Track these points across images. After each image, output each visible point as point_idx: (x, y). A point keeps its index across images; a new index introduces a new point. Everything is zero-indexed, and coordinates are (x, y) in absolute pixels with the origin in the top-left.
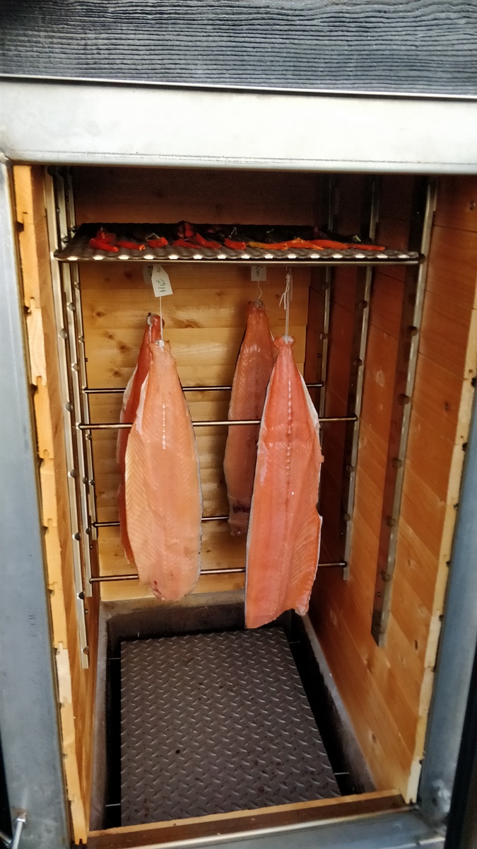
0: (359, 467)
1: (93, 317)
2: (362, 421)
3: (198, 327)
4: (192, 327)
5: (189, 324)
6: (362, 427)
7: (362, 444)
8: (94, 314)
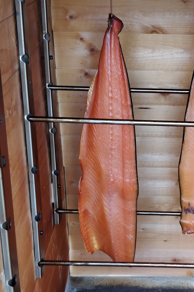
1: (66, 19)
3: (163, 33)
4: (158, 33)
5: (155, 29)
8: (67, 17)
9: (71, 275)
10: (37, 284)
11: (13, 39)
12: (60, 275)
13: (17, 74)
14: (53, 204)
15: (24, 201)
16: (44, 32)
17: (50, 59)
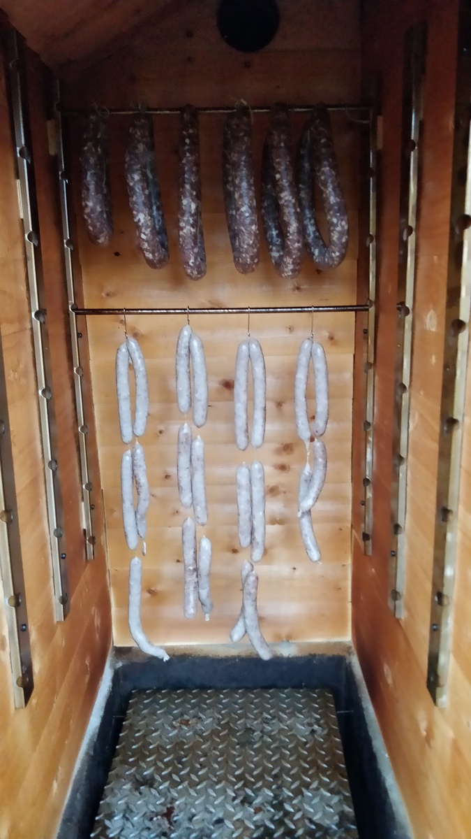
0: (410, 457)
1: (102, 298)
2: (412, 391)
6: (412, 400)
7: (414, 423)
9: (114, 644)
10: (59, 632)
11: (23, 288)
12: (97, 636)
13: (28, 333)
14: (85, 530)
15: (37, 504)
16: (70, 302)
17: (78, 337)
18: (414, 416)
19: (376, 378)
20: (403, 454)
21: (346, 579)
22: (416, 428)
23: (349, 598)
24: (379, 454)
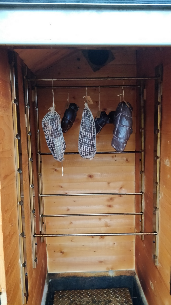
0: (160, 208)
2: (160, 185)
6: (160, 188)
7: (161, 196)
9: (48, 272)
12: (44, 270)
14: (40, 232)
16: (38, 151)
18: (161, 194)
19: (145, 176)
20: (157, 207)
21: (133, 247)
22: (162, 198)
23: (134, 254)
24: (147, 204)
